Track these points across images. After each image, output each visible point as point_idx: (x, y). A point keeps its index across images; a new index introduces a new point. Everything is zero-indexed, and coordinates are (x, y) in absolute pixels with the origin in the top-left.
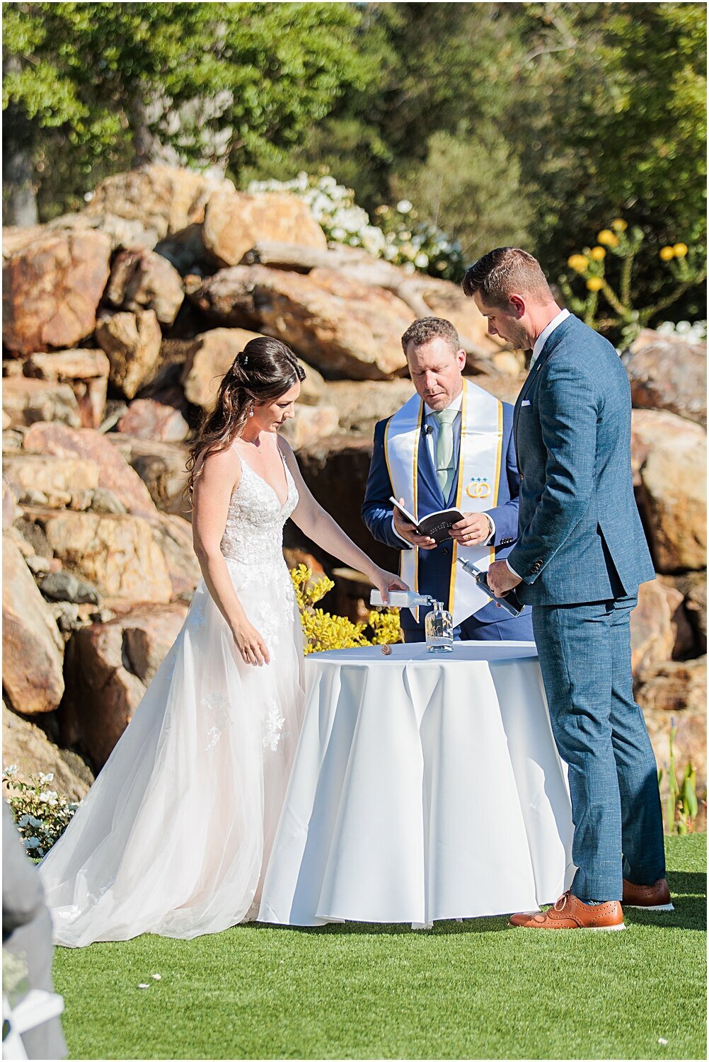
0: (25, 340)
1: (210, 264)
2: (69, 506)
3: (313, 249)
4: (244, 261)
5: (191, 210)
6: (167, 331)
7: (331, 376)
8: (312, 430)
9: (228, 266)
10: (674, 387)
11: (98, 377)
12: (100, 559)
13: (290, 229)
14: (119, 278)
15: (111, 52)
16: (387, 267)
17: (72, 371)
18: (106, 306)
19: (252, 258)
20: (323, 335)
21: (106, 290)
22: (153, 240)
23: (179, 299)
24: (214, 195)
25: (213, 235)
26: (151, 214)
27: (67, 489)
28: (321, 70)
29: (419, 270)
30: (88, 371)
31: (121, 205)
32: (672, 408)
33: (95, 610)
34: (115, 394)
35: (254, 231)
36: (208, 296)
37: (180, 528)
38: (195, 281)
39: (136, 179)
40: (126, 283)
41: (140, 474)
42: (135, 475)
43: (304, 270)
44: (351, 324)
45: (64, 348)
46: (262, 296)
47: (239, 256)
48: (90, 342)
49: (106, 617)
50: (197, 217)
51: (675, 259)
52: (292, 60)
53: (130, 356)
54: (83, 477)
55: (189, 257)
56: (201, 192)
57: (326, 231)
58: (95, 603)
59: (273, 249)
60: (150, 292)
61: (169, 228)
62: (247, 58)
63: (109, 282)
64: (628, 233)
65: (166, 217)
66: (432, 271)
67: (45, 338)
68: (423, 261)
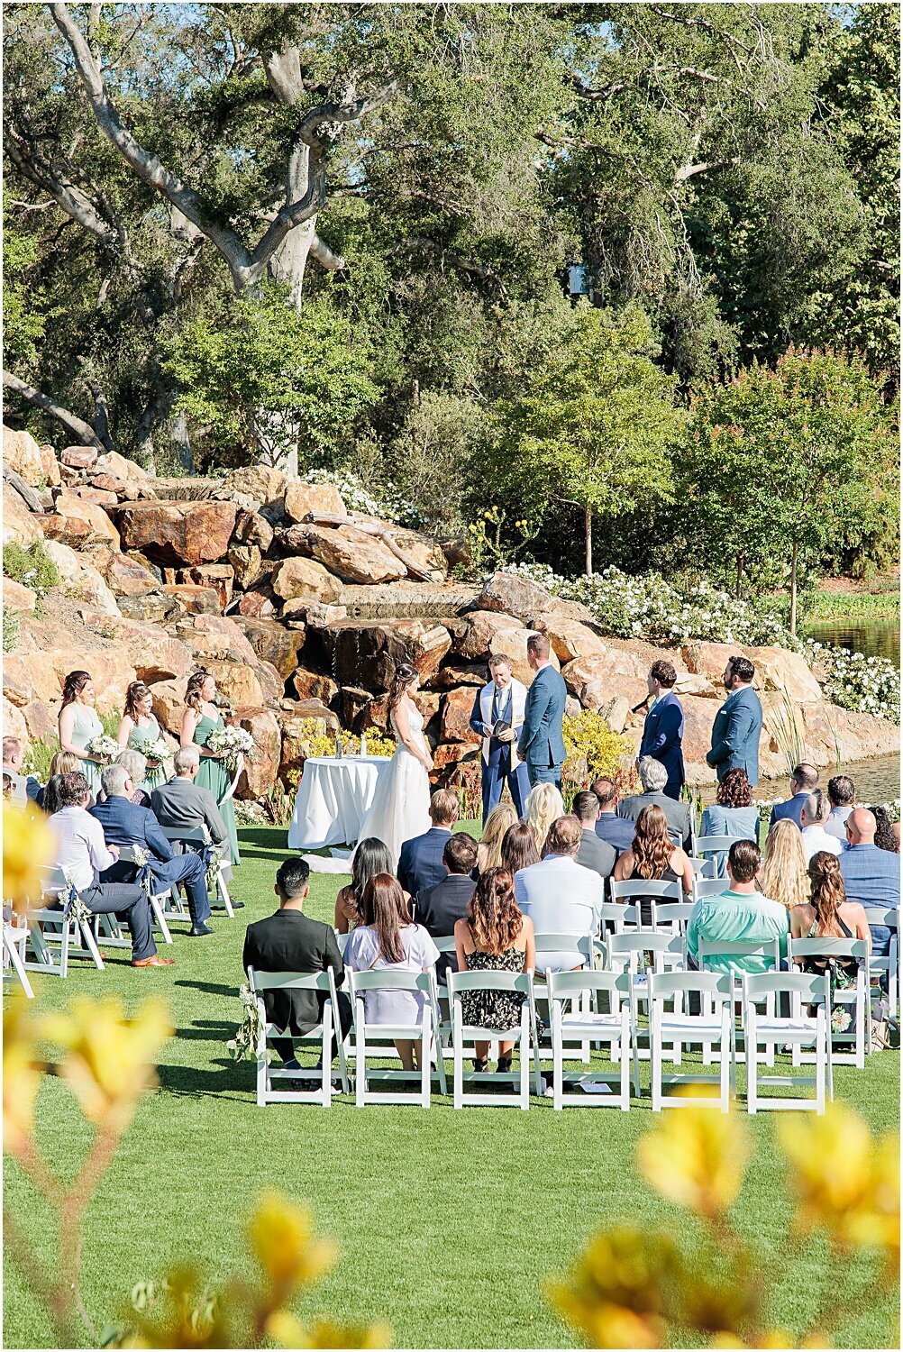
0: (192, 557)
1: (288, 521)
2: (216, 658)
3: (340, 514)
4: (305, 521)
5: (278, 491)
6: (264, 555)
7: (346, 581)
8: (334, 618)
9: (297, 523)
10: (510, 601)
11: (229, 578)
12: (230, 686)
13: (328, 503)
14: (240, 528)
15: (237, 385)
16: (379, 522)
17: (216, 575)
18: (233, 540)
19: (309, 519)
20: (344, 561)
21: (234, 532)
22: (258, 505)
23: (271, 538)
24: (290, 485)
25: (289, 506)
26: (257, 491)
27: (215, 648)
28: (352, 395)
29: (396, 523)
30: (222, 575)
31: (242, 485)
32: (508, 610)
33: (228, 710)
34: (237, 586)
35: (310, 505)
36: (286, 538)
37: (268, 667)
38: (279, 531)
39: (249, 470)
40: (244, 530)
41: (249, 639)
42: (246, 639)
43: (336, 526)
44: (357, 556)
45: (210, 562)
46: (313, 540)
47: (302, 517)
48: (224, 560)
49: (233, 714)
50: (281, 494)
51: (522, 526)
52: (336, 390)
53: (245, 568)
54: (223, 642)
55: (277, 515)
56: (284, 481)
57: (346, 502)
58: (228, 707)
59: (320, 515)
60: (256, 534)
61: (267, 498)
62: (311, 390)
63: (236, 528)
64: (499, 513)
65: (266, 493)
66: (402, 524)
67: (203, 555)
68: (397, 518)
